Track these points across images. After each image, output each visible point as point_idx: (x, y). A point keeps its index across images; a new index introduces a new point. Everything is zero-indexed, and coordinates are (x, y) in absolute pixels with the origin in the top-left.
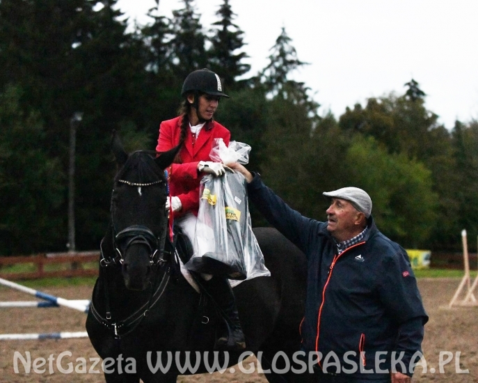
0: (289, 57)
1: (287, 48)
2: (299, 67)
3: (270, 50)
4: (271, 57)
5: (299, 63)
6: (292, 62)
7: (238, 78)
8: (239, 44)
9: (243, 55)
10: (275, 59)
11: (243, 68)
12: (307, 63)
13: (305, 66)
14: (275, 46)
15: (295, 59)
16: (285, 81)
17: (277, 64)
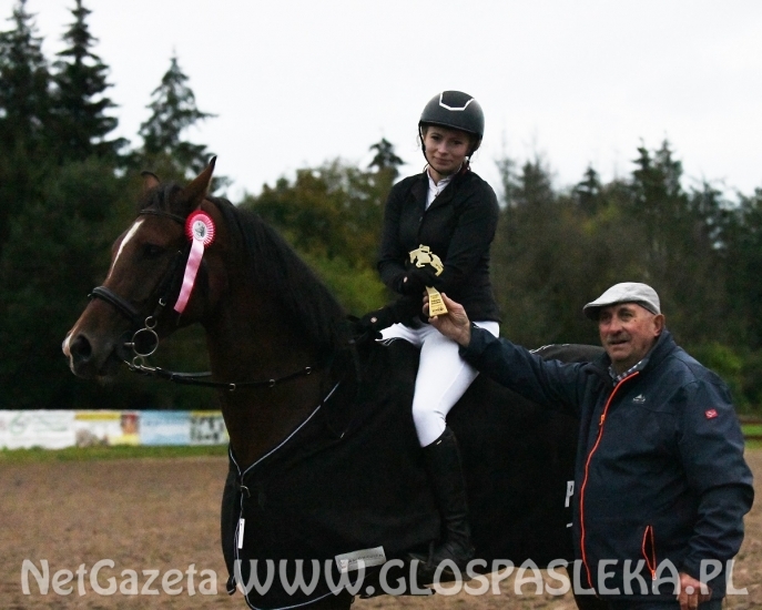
0: (183, 106)
1: (179, 91)
2: (199, 121)
3: (153, 94)
4: (154, 105)
5: (200, 115)
6: (188, 114)
7: (95, 141)
8: (100, 85)
9: (105, 103)
10: (160, 108)
11: (106, 124)
12: (211, 116)
13: (208, 119)
14: (159, 89)
15: (191, 108)
16: (175, 143)
17: (164, 117)
